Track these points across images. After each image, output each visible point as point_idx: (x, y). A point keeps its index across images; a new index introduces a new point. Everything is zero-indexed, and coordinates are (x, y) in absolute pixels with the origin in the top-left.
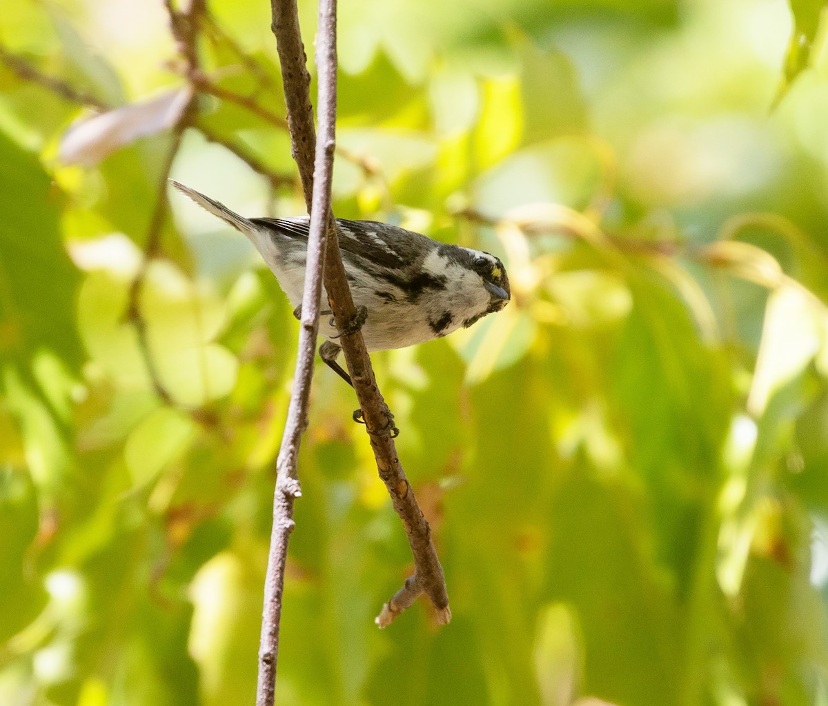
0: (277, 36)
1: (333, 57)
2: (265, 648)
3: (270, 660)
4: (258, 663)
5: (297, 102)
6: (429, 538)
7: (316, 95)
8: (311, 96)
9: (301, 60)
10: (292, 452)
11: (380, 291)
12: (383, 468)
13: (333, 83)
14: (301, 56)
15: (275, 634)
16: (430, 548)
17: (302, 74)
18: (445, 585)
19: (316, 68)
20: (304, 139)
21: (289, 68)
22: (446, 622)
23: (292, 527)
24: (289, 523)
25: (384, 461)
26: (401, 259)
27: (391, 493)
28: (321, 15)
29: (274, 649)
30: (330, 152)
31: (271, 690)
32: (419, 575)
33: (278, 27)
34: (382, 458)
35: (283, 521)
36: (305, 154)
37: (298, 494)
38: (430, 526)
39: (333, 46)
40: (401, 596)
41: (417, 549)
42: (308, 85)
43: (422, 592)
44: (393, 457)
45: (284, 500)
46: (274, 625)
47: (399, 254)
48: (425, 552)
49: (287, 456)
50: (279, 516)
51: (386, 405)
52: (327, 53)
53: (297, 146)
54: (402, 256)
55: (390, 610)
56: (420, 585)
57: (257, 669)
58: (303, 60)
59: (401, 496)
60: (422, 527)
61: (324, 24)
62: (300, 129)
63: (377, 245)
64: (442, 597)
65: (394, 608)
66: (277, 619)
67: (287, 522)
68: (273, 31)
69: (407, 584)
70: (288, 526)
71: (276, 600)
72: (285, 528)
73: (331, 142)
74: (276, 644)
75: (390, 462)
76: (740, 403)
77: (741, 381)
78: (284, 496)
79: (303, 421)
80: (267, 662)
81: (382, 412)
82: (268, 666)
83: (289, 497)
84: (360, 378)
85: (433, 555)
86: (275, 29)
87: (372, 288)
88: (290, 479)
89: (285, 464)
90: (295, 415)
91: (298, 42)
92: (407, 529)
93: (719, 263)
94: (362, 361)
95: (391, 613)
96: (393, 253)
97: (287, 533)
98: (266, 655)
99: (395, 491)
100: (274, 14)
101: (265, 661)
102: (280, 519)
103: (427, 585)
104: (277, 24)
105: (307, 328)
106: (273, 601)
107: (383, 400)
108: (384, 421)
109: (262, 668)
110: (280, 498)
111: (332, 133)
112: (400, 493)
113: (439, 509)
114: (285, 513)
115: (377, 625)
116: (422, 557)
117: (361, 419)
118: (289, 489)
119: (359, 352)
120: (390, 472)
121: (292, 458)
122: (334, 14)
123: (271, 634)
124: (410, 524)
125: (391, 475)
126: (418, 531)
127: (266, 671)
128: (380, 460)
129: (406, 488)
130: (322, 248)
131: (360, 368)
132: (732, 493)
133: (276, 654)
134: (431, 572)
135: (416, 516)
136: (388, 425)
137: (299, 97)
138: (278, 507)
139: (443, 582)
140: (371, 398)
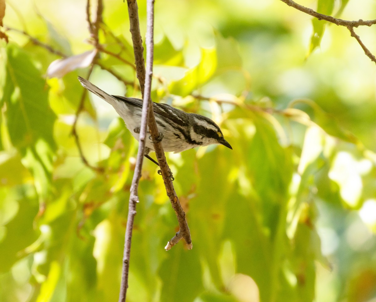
0: (132, 33)
1: (152, 42)
2: (125, 258)
4: (122, 263)
5: (139, 57)
6: (185, 218)
7: (146, 55)
8: (144, 56)
10: (135, 186)
11: (175, 133)
12: (169, 192)
13: (152, 51)
14: (140, 41)
15: (128, 253)
16: (185, 222)
17: (140, 47)
18: (190, 235)
19: (145, 45)
20: (141, 71)
21: (136, 45)
22: (191, 249)
23: (135, 214)
24: (134, 212)
25: (169, 190)
26: (184, 122)
27: (171, 201)
28: (148, 26)
29: (128, 258)
30: (151, 76)
32: (181, 231)
34: (168, 188)
35: (132, 211)
36: (141, 77)
37: (138, 202)
38: (185, 213)
39: (152, 38)
40: (174, 239)
41: (180, 222)
42: (143, 51)
43: (182, 238)
44: (172, 188)
46: (128, 250)
47: (183, 120)
48: (183, 223)
50: (131, 209)
51: (170, 169)
52: (150, 40)
53: (139, 74)
54: (184, 121)
55: (170, 244)
56: (181, 235)
59: (175, 202)
60: (182, 214)
61: (149, 29)
62: (139, 67)
63: (174, 115)
64: (189, 239)
65: (172, 244)
66: (129, 247)
68: (131, 31)
69: (177, 234)
72: (133, 214)
73: (151, 73)
74: (128, 256)
75: (171, 190)
76: (295, 168)
77: (295, 160)
79: (140, 175)
80: (126, 263)
81: (168, 172)
82: (126, 265)
83: (134, 203)
84: (160, 159)
85: (186, 224)
87: (173, 132)
88: (135, 196)
89: (133, 190)
90: (137, 172)
91: (139, 36)
92: (177, 215)
93: (288, 116)
94: (161, 153)
95: (170, 245)
96: (181, 119)
97: (133, 216)
98: (125, 260)
99: (173, 201)
100: (131, 25)
103: (184, 235)
104: (132, 29)
105: (142, 141)
106: (128, 241)
108: (169, 175)
109: (124, 265)
110: (131, 203)
111: (151, 69)
112: (174, 201)
113: (187, 206)
114: (133, 208)
115: (166, 250)
116: (182, 225)
117: (160, 173)
118: (134, 200)
119: (160, 149)
120: (171, 193)
121: (135, 188)
122: (153, 26)
124: (178, 213)
125: (171, 195)
126: (181, 215)
128: (167, 189)
129: (177, 199)
130: (147, 111)
131: (160, 155)
132: (292, 202)
133: (129, 260)
134: (186, 230)
135: (180, 210)
136: (170, 176)
137: (139, 55)
138: (130, 206)
139: (189, 234)
140: (164, 166)
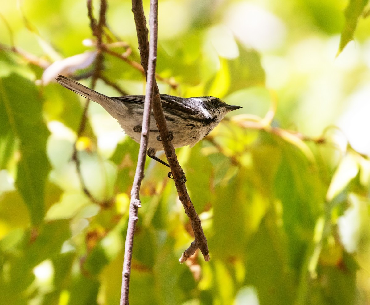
0: (134, 13)
1: (156, 22)
2: (125, 271)
3: (127, 276)
4: (122, 277)
5: (143, 41)
6: (200, 225)
9: (144, 23)
10: (137, 188)
11: (188, 124)
12: (181, 196)
13: (156, 33)
16: (201, 229)
17: (144, 30)
21: (139, 27)
22: (208, 261)
23: (137, 220)
25: (181, 193)
26: (193, 110)
27: (184, 206)
28: (151, 4)
29: (129, 271)
30: (154, 62)
31: (127, 288)
32: (196, 240)
33: (134, 10)
34: (180, 191)
37: (140, 206)
39: (156, 17)
40: (189, 250)
41: (195, 230)
42: (147, 33)
43: (198, 248)
44: (185, 191)
45: (133, 209)
46: (129, 261)
47: (191, 108)
48: (199, 231)
49: (135, 190)
50: (131, 215)
52: (154, 20)
53: (143, 60)
54: (193, 108)
56: (197, 245)
57: (122, 280)
58: (145, 23)
59: (188, 208)
60: (197, 221)
61: (152, 8)
62: (144, 52)
64: (206, 250)
65: (186, 255)
67: (135, 217)
69: (192, 244)
70: (135, 219)
71: (130, 250)
72: (134, 220)
73: (155, 58)
74: (130, 269)
75: (183, 193)
78: (134, 207)
79: (142, 175)
80: (126, 277)
81: (180, 172)
83: (136, 207)
84: (170, 158)
86: (133, 10)
87: (184, 124)
88: (136, 199)
89: (135, 193)
90: (139, 173)
91: (143, 16)
92: (191, 222)
94: (171, 150)
95: (185, 257)
96: (189, 108)
97: (135, 222)
98: (126, 274)
99: (186, 205)
100: (133, 4)
101: (125, 276)
102: (132, 216)
103: (199, 245)
104: (134, 8)
105: (144, 136)
106: (129, 251)
107: (180, 167)
108: (181, 176)
109: (124, 279)
110: (132, 207)
111: (155, 54)
112: (188, 206)
114: (134, 214)
115: (180, 262)
116: (197, 233)
117: (172, 176)
118: (136, 204)
119: (170, 147)
120: (184, 197)
121: (137, 191)
122: (157, 4)
123: (128, 265)
124: (192, 219)
125: (184, 199)
126: (195, 222)
127: (126, 280)
128: (179, 193)
129: (190, 204)
130: (151, 102)
131: (170, 153)
133: (130, 273)
134: (202, 239)
135: (195, 216)
136: (182, 178)
137: (143, 39)
138: (131, 211)
139: (206, 244)
140: (175, 166)
